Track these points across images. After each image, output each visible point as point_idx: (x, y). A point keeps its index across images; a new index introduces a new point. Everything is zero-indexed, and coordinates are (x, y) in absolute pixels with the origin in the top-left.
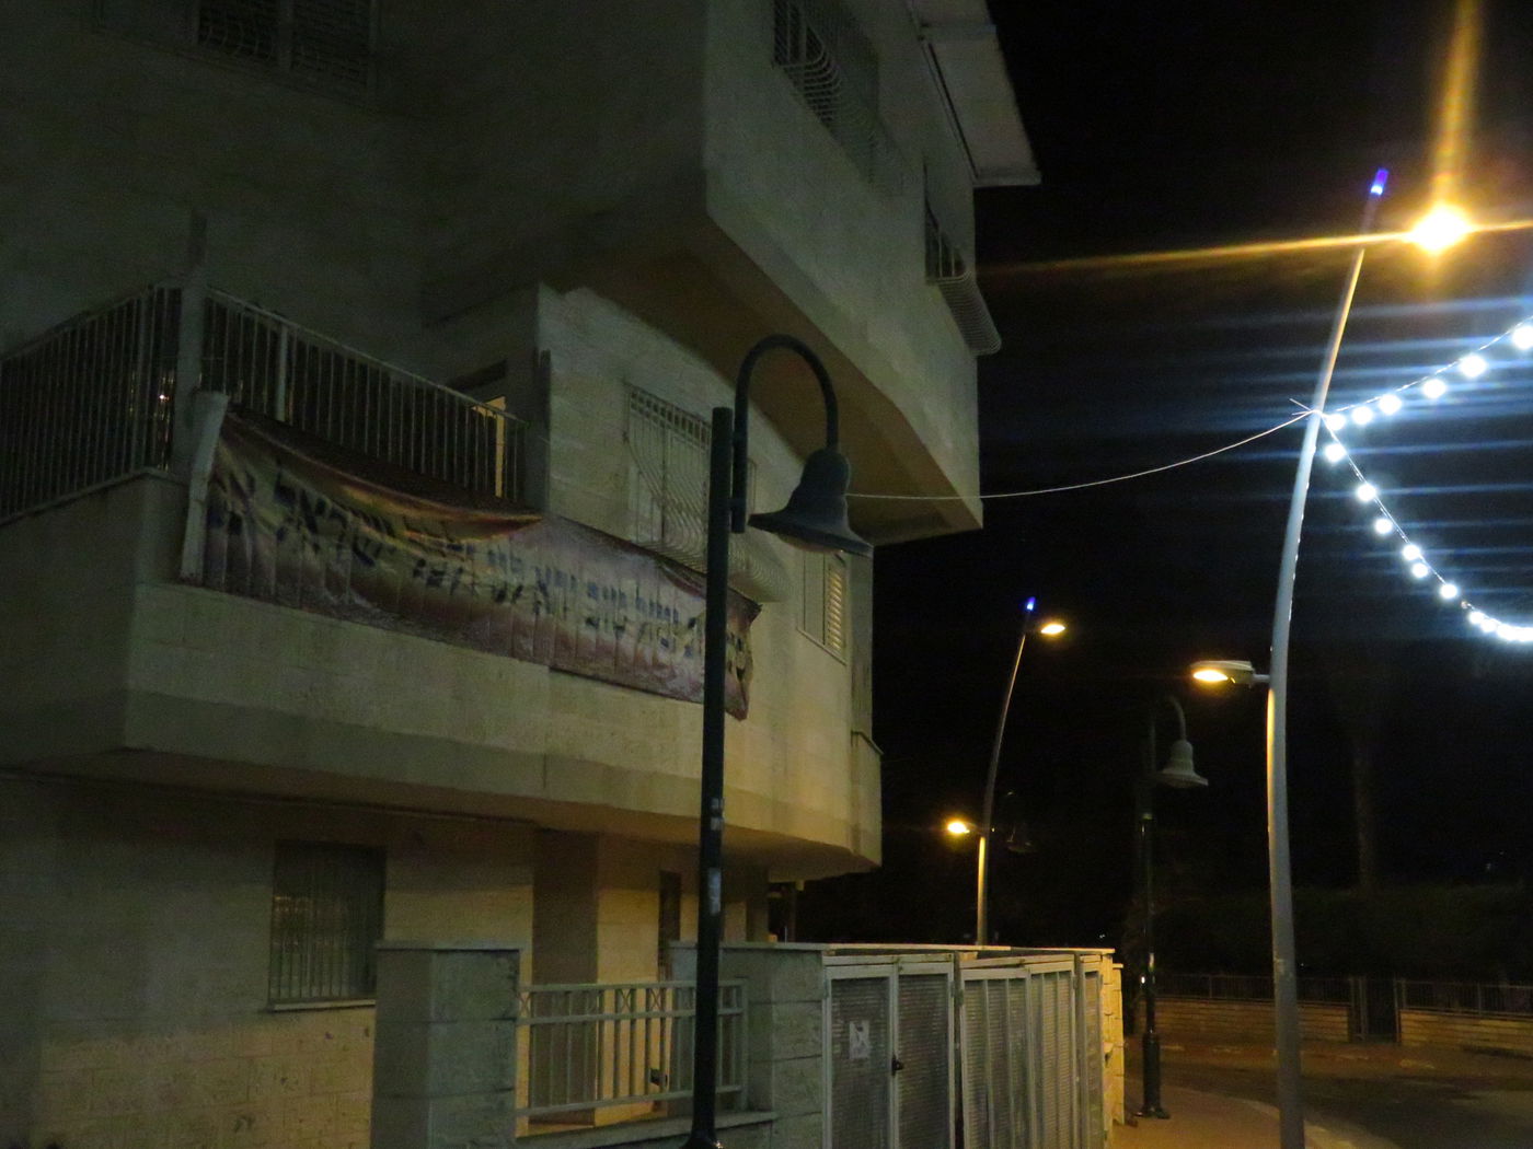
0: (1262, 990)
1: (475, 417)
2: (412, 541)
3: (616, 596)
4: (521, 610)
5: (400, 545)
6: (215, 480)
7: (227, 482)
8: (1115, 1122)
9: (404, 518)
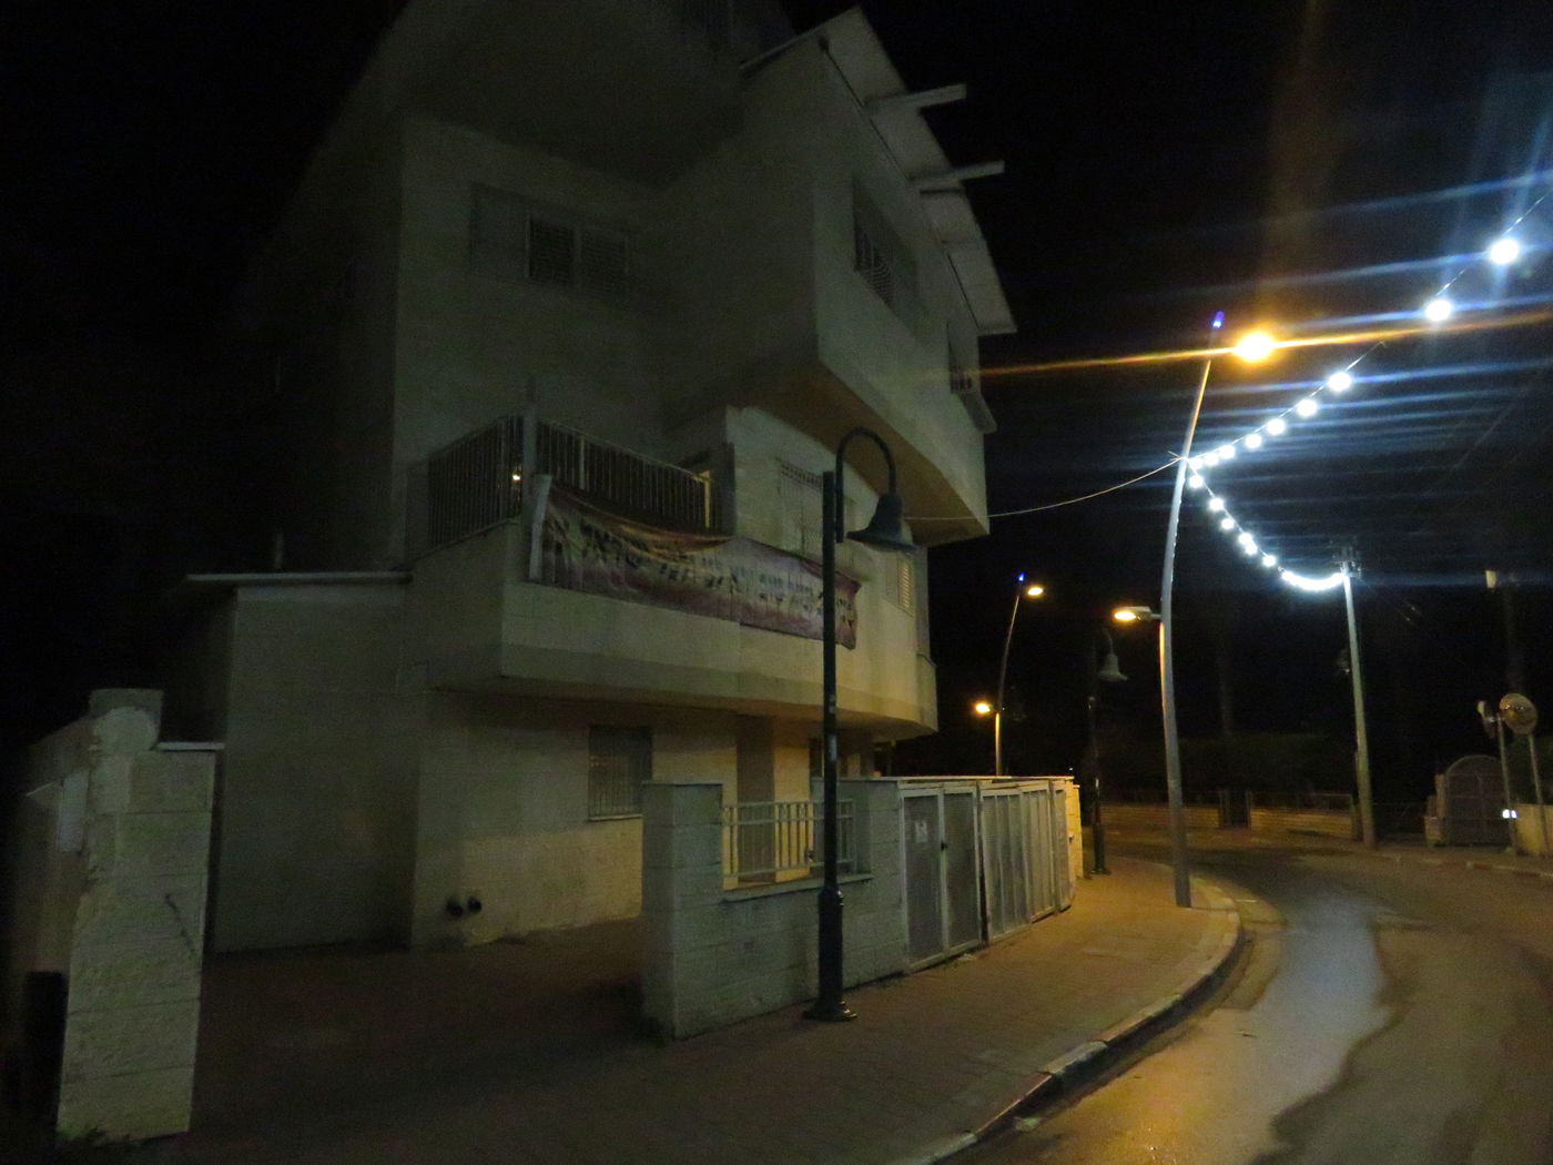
0: (1163, 798)
1: (691, 481)
2: (659, 555)
3: (778, 582)
4: (723, 592)
5: (652, 557)
6: (546, 524)
7: (553, 525)
8: (1078, 878)
9: (654, 542)
